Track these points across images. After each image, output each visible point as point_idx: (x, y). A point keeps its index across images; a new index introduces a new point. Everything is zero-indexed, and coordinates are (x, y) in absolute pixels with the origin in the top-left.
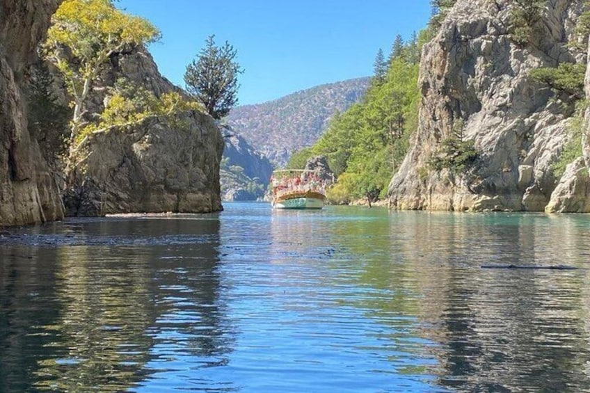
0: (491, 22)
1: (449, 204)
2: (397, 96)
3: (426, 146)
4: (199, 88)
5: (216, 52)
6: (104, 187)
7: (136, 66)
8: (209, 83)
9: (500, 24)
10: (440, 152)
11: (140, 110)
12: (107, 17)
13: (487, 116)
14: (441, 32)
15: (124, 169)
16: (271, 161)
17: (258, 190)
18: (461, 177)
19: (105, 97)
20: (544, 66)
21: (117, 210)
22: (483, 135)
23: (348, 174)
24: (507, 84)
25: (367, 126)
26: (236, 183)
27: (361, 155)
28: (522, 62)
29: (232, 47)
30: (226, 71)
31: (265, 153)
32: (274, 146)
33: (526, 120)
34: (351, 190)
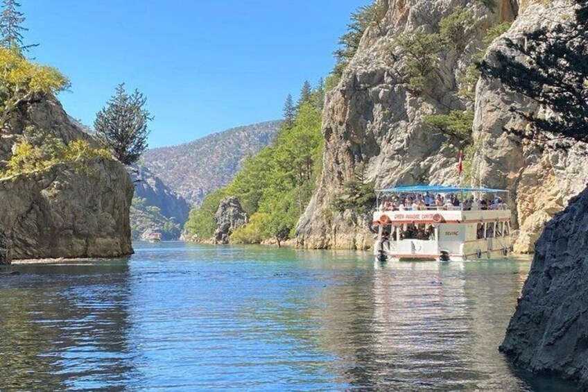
0: (388, 72)
1: (352, 243)
2: (306, 139)
3: (330, 188)
4: (110, 134)
5: (125, 100)
6: (12, 233)
7: (45, 114)
8: (119, 130)
9: (396, 74)
10: (343, 194)
11: (48, 158)
12: (15, 66)
13: (386, 160)
14: (342, 81)
15: (33, 216)
16: (187, 201)
17: (174, 229)
18: (362, 217)
19: (13, 144)
20: (437, 114)
21: (25, 256)
22: (382, 177)
23: (260, 214)
24: (403, 130)
25: (277, 168)
26: (153, 223)
27: (272, 195)
28: (417, 109)
29: (142, 95)
30: (136, 118)
31: (181, 193)
32: (190, 186)
33: (422, 163)
34: (262, 229)
